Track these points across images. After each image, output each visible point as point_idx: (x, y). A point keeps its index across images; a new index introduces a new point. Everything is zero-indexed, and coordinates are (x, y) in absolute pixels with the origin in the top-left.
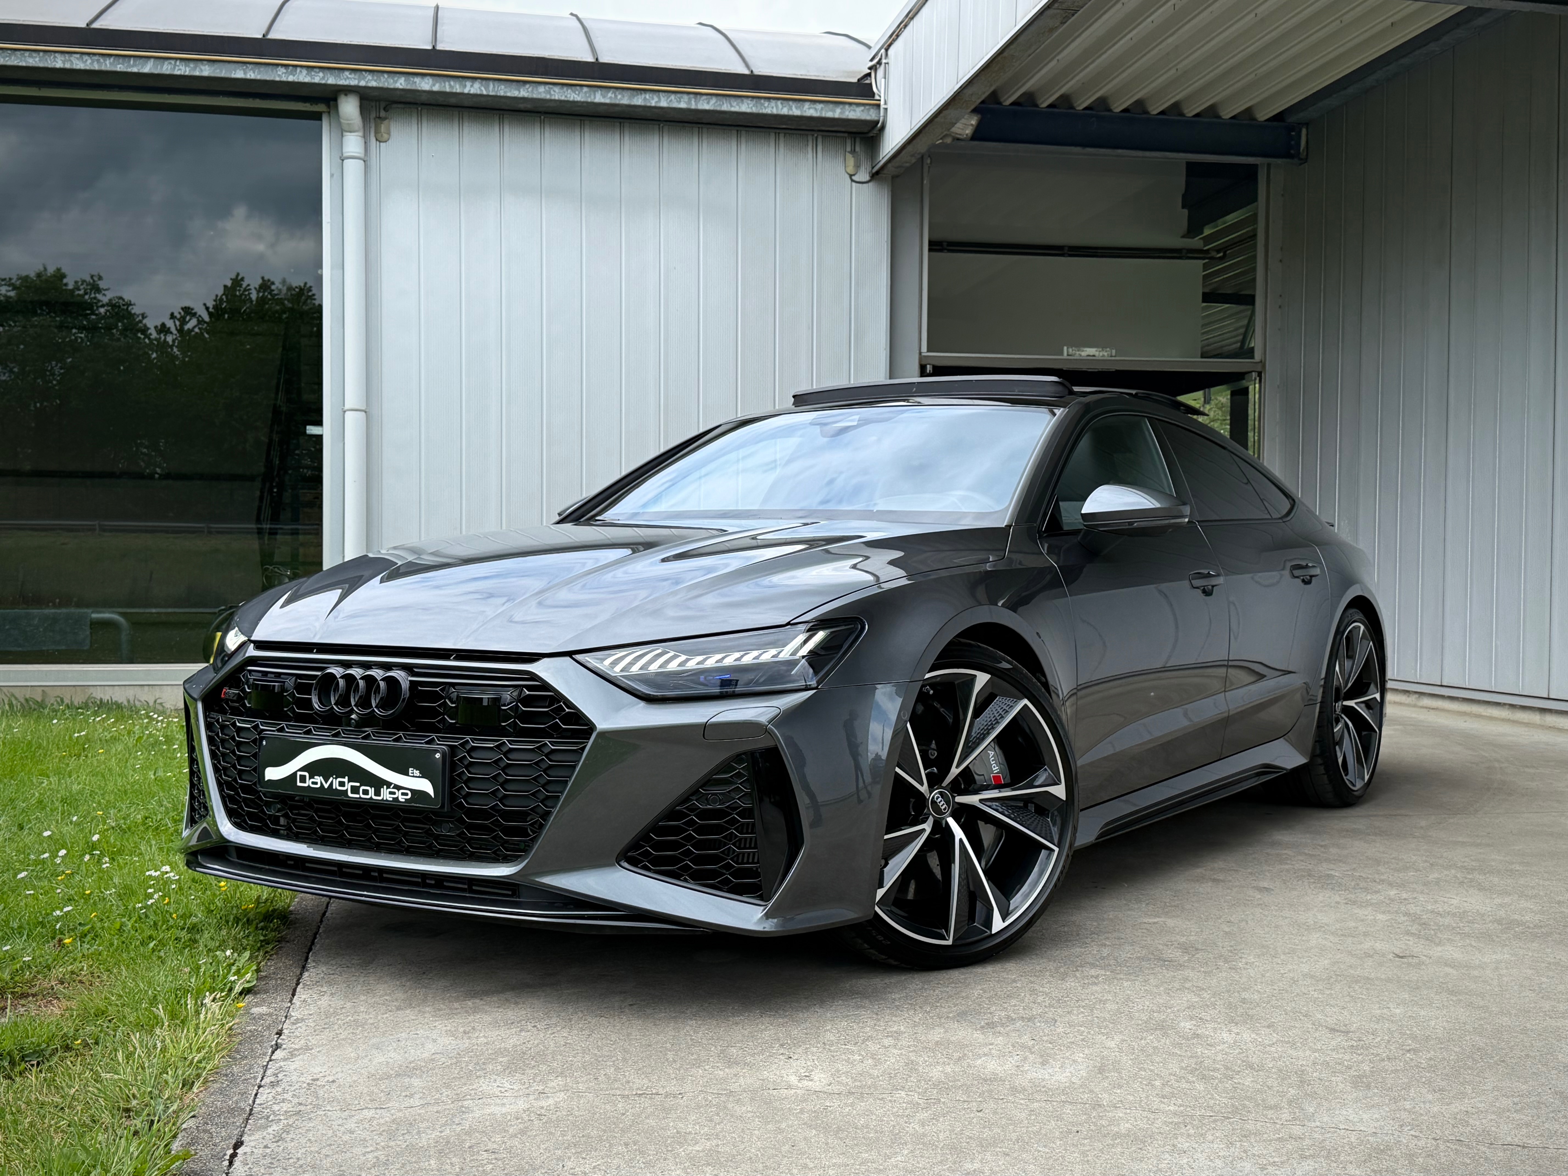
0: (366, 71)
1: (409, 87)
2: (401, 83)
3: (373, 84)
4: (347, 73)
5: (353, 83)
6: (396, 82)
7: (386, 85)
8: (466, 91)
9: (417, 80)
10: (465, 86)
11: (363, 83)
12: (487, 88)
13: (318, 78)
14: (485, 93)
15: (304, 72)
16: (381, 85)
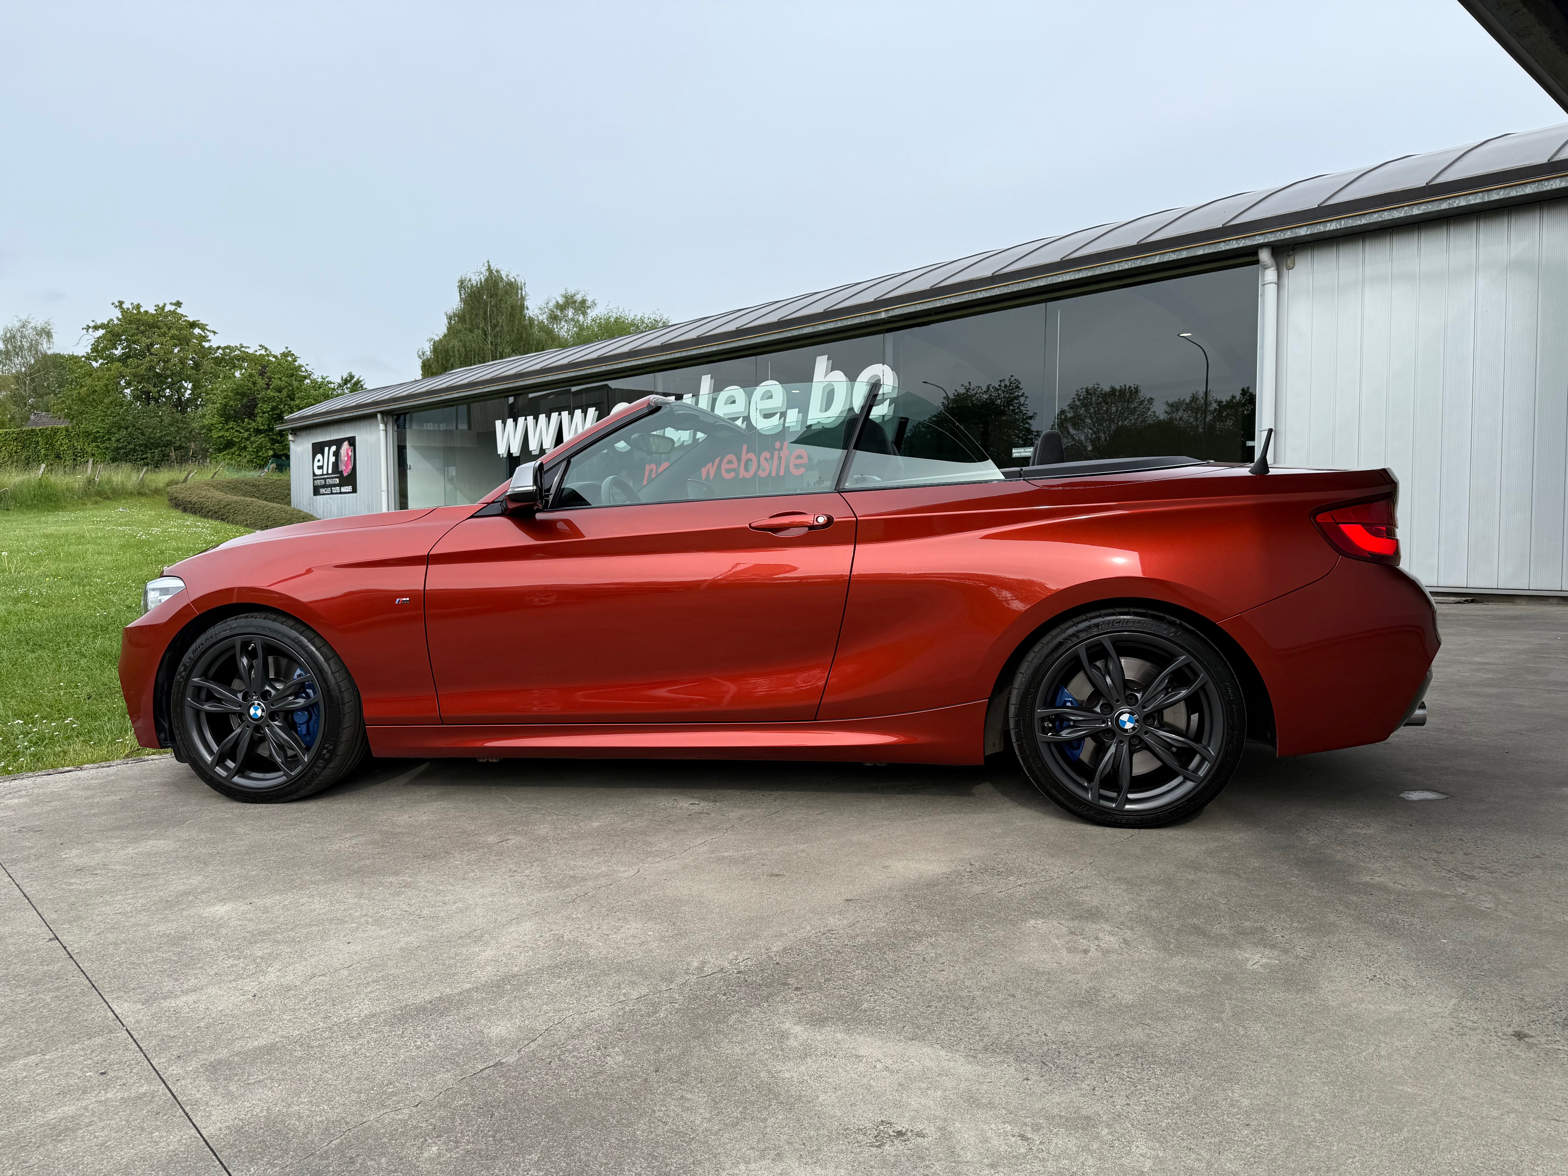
0: (1268, 233)
1: (1293, 236)
2: (1288, 235)
3: (1272, 239)
4: (1257, 237)
5: (1261, 242)
6: (1285, 235)
7: (1280, 238)
8: (1327, 229)
9: (1297, 230)
10: (1326, 227)
11: (1266, 241)
12: (1340, 224)
13: (1242, 243)
14: (1339, 227)
15: (1234, 242)
16: (1276, 239)
